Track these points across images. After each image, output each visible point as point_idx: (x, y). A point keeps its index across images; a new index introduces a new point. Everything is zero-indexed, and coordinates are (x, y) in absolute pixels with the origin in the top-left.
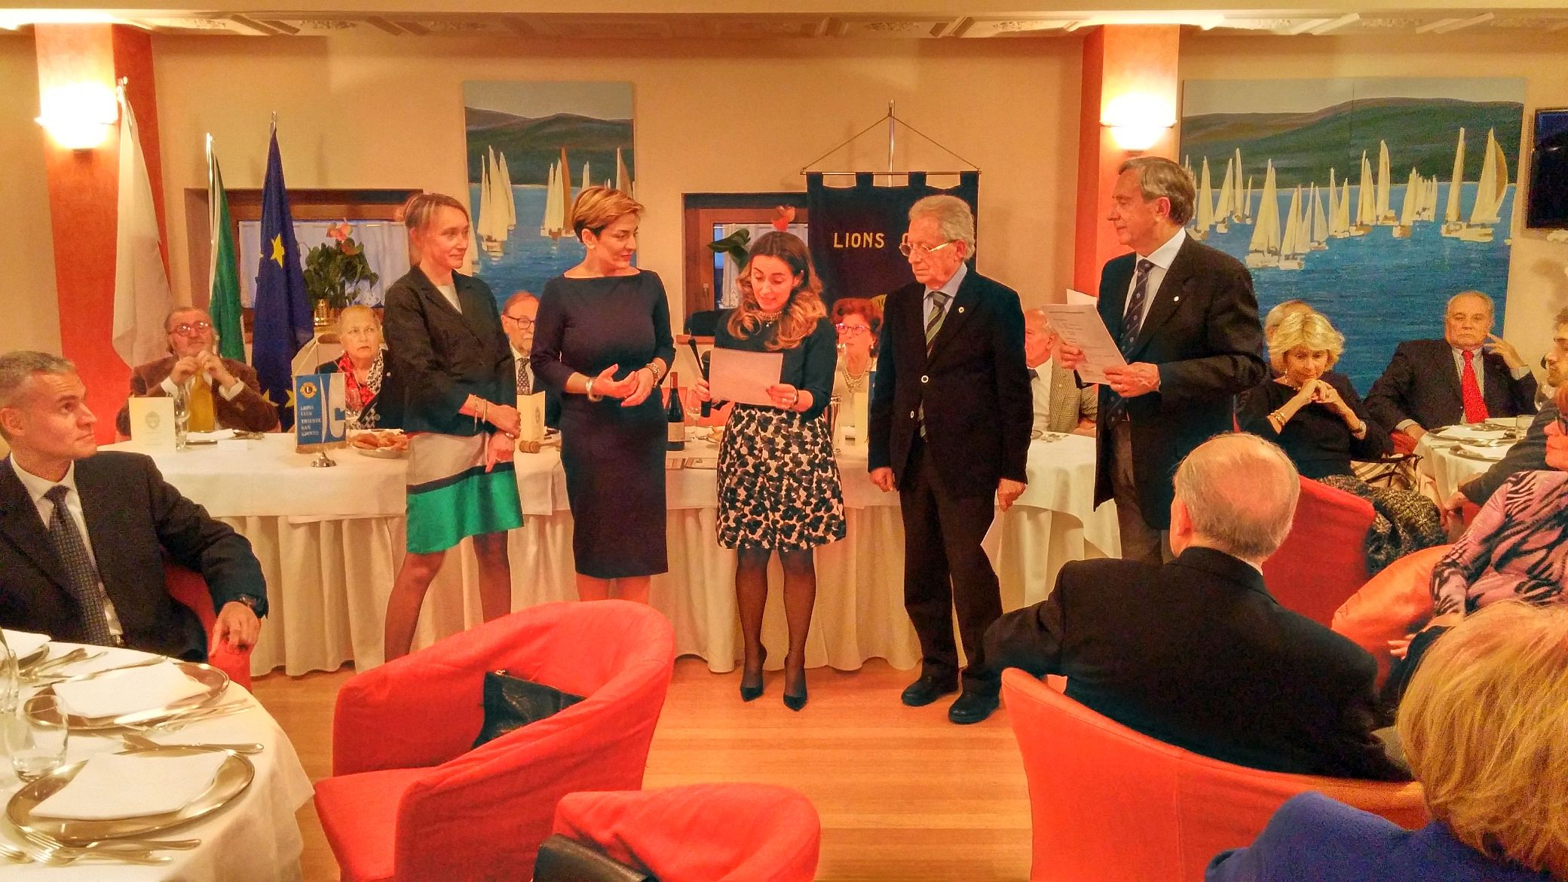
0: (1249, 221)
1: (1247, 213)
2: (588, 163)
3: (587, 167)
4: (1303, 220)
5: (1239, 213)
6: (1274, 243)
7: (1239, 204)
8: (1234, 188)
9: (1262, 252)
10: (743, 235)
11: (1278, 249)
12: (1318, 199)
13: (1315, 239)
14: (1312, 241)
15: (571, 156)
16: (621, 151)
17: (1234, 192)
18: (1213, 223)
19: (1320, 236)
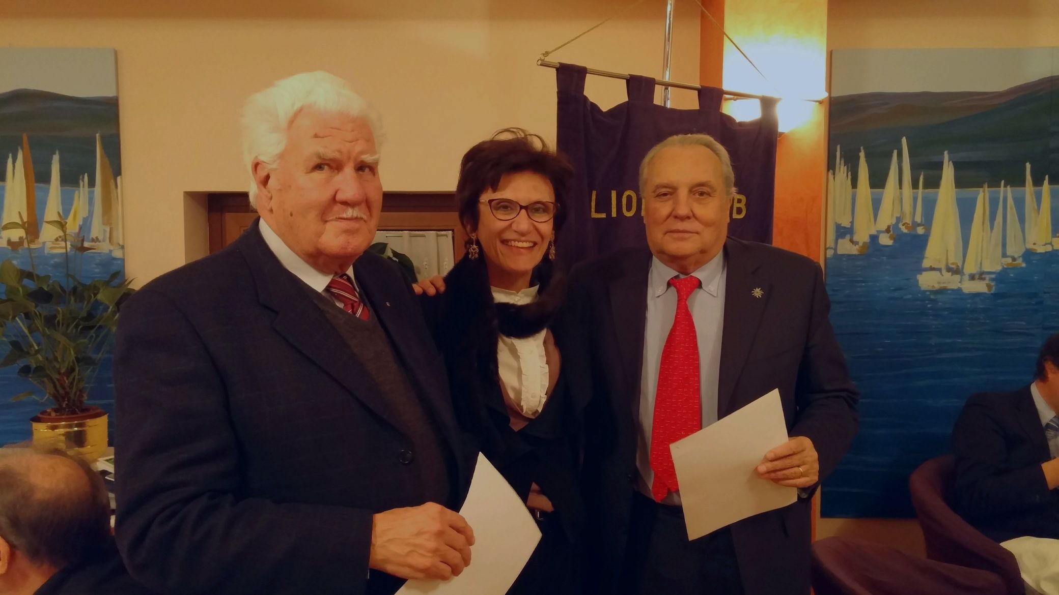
0: (920, 231)
1: (918, 219)
2: (57, 152)
3: (56, 158)
4: (992, 228)
5: (908, 220)
6: (954, 259)
7: (907, 208)
8: (901, 187)
9: (939, 270)
11: (960, 266)
12: (1010, 202)
13: (1008, 253)
14: (1004, 255)
15: (34, 145)
16: (102, 138)
17: (901, 194)
18: (874, 232)
19: (1015, 249)
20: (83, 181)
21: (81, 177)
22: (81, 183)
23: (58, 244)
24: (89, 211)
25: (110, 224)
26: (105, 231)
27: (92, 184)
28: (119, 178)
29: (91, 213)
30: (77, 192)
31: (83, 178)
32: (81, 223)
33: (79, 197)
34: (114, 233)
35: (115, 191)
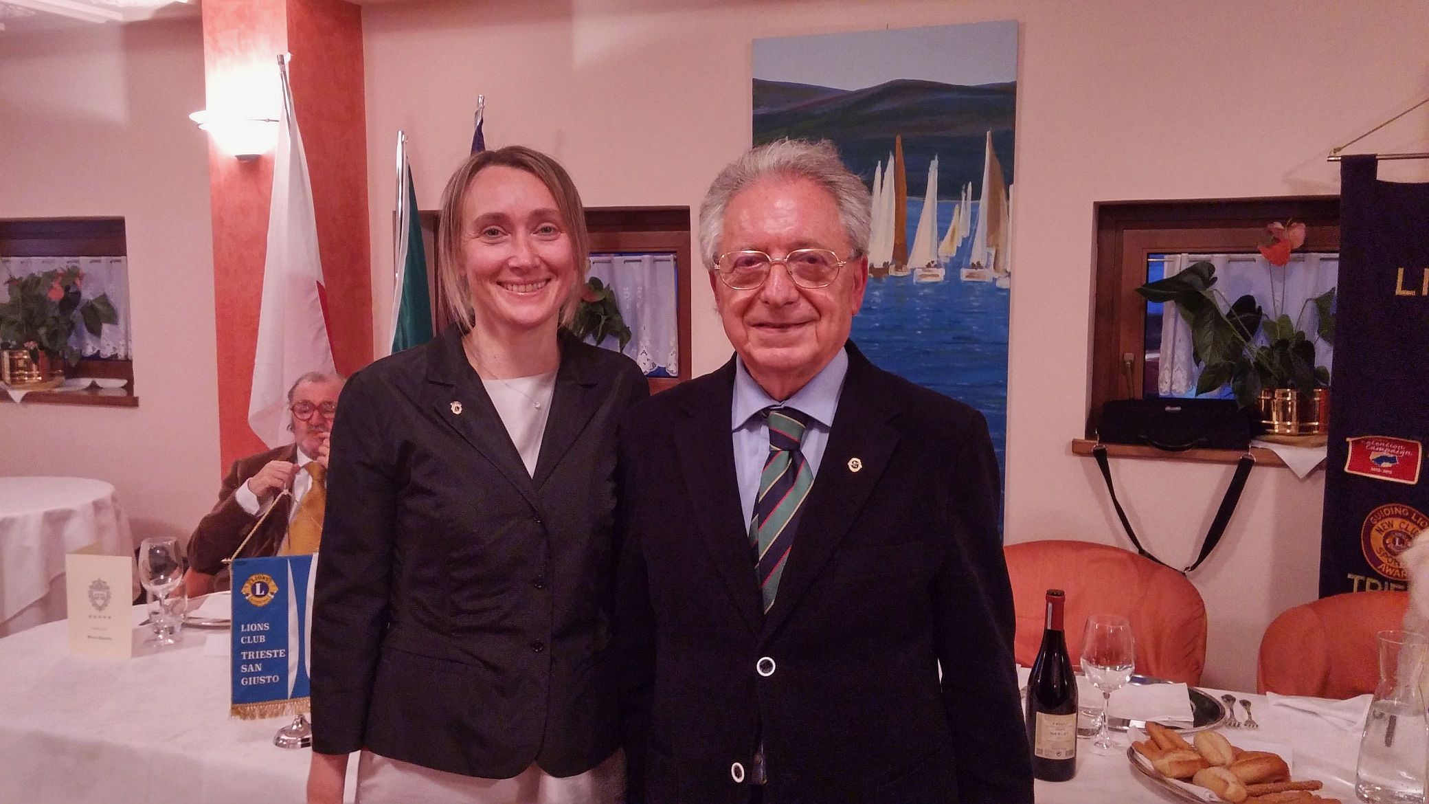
2: (936, 157)
3: (934, 164)
10: (1204, 274)
15: (908, 149)
16: (993, 135)
20: (966, 192)
21: (964, 187)
22: (963, 195)
23: (929, 271)
24: (971, 230)
25: (997, 246)
26: (989, 255)
27: (977, 195)
28: (1011, 187)
29: (973, 232)
30: (957, 206)
31: (966, 188)
32: (960, 245)
33: (960, 212)
34: (1001, 258)
35: (1005, 203)
